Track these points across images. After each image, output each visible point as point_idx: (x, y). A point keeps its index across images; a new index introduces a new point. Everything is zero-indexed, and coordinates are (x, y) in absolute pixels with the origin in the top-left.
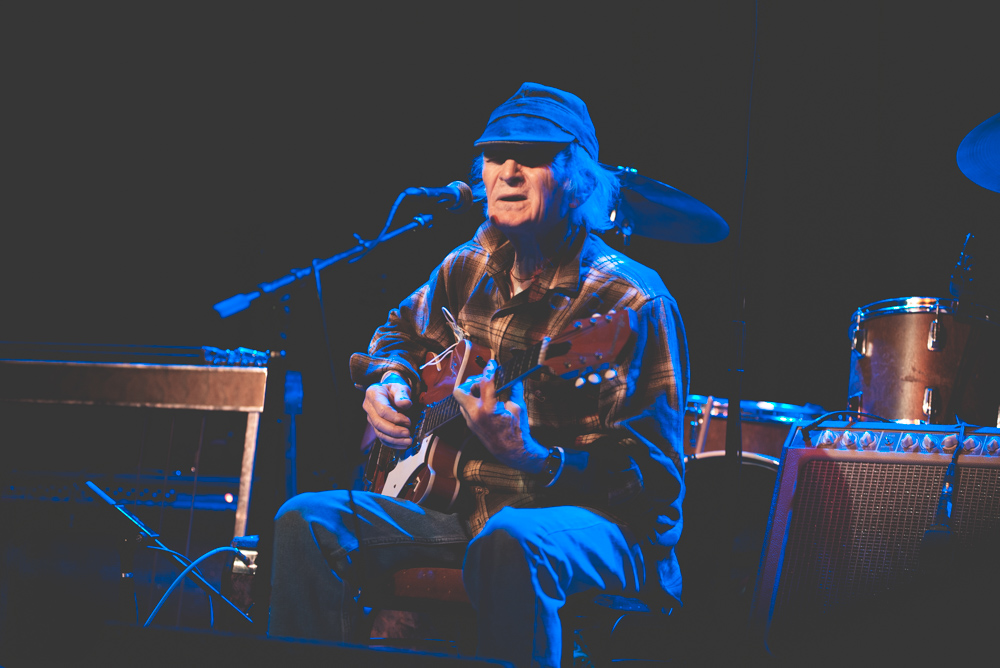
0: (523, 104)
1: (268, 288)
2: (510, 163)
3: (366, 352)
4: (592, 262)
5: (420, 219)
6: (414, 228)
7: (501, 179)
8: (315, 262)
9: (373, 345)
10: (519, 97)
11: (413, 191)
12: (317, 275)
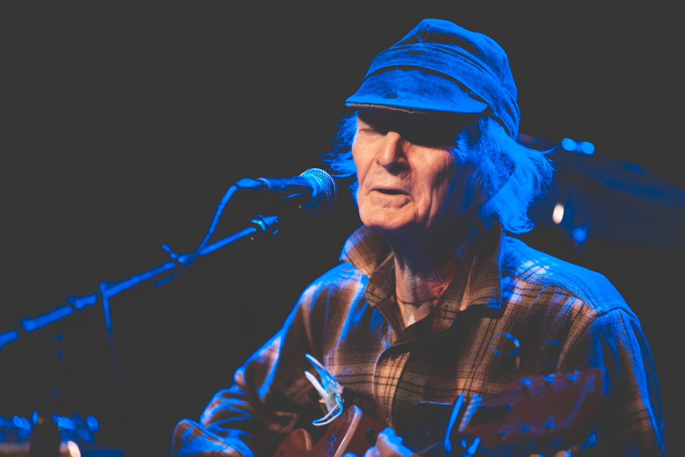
0: (419, 52)
1: (30, 325)
2: (392, 137)
3: (198, 421)
4: (514, 268)
5: (260, 223)
6: (252, 234)
7: (378, 163)
8: (103, 287)
9: (208, 414)
10: (414, 40)
11: (247, 183)
12: (106, 304)
